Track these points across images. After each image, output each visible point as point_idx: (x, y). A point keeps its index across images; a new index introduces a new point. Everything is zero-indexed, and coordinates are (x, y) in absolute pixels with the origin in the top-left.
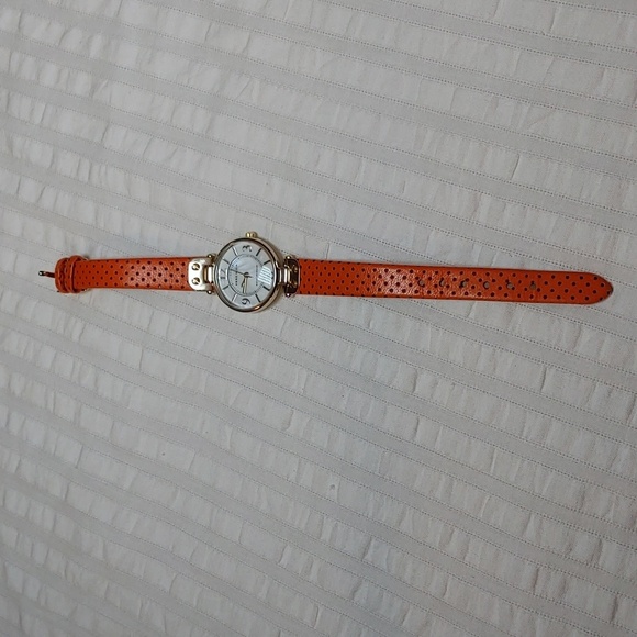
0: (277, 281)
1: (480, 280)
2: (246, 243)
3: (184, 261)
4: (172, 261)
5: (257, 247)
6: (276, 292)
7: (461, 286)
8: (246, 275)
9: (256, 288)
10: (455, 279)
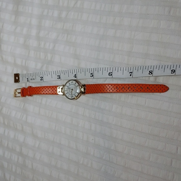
0: (80, 91)
1: (134, 87)
2: (72, 81)
3: (56, 87)
4: (53, 87)
5: (75, 82)
6: (80, 94)
7: (128, 89)
8: (72, 90)
9: (75, 93)
10: (127, 87)
